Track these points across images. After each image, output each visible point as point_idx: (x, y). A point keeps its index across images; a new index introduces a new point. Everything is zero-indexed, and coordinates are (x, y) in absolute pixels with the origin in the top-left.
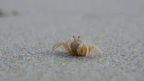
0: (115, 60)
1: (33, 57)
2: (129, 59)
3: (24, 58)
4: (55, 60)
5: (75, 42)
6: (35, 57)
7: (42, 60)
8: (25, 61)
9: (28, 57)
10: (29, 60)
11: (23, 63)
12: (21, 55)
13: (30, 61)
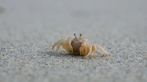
0: (101, 52)
1: (16, 50)
2: (115, 52)
3: (7, 50)
4: (38, 52)
5: (77, 41)
6: (18, 49)
7: (25, 52)
8: (7, 53)
9: (10, 50)
10: (11, 52)
11: (5, 54)
12: (4, 47)
13: (13, 53)
